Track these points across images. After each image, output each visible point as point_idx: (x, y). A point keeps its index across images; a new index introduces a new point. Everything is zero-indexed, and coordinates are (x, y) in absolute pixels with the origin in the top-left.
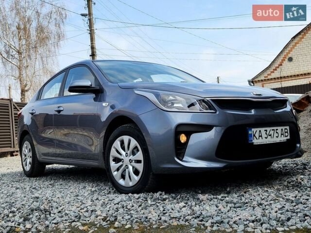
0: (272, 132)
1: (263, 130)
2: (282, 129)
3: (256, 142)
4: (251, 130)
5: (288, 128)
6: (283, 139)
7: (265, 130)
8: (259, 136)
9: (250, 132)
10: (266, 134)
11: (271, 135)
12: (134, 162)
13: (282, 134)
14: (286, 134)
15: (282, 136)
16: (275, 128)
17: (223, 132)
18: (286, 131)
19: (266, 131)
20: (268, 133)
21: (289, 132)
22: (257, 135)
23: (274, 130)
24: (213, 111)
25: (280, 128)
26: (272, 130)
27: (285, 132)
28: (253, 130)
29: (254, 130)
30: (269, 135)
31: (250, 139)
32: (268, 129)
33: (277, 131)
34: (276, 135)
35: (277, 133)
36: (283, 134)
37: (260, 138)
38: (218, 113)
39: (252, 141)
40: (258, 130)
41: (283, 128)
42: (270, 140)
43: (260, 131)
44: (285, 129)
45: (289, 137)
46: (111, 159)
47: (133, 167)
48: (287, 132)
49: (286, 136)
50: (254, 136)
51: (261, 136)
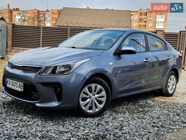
0: (14, 84)
2: (19, 84)
3: (8, 86)
5: (23, 84)
10: (12, 83)
11: (14, 85)
13: (19, 87)
14: (22, 88)
16: (16, 82)
27: (21, 86)
28: (7, 79)
32: (13, 81)
33: (17, 84)
34: (16, 86)
42: (13, 88)
43: (10, 81)
44: (21, 84)
48: (22, 87)
49: (21, 89)
50: (7, 82)
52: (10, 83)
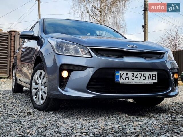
0: (139, 76)
1: (130, 73)
3: (122, 81)
5: (156, 74)
7: (132, 74)
8: (126, 78)
9: (117, 74)
10: (133, 76)
11: (138, 78)
13: (149, 78)
14: (154, 78)
16: (143, 73)
17: (94, 72)
18: (154, 76)
20: (135, 76)
21: (156, 77)
22: (124, 77)
23: (142, 74)
25: (147, 74)
26: (140, 74)
27: (153, 77)
28: (120, 72)
29: (122, 73)
30: (136, 78)
32: (136, 73)
33: (144, 75)
35: (144, 76)
36: (151, 78)
37: (127, 79)
38: (93, 58)
40: (125, 73)
41: (151, 73)
42: (136, 81)
43: (127, 74)
44: (153, 74)
45: (156, 81)
49: (153, 80)
50: (121, 77)
51: (128, 78)
52: (127, 77)
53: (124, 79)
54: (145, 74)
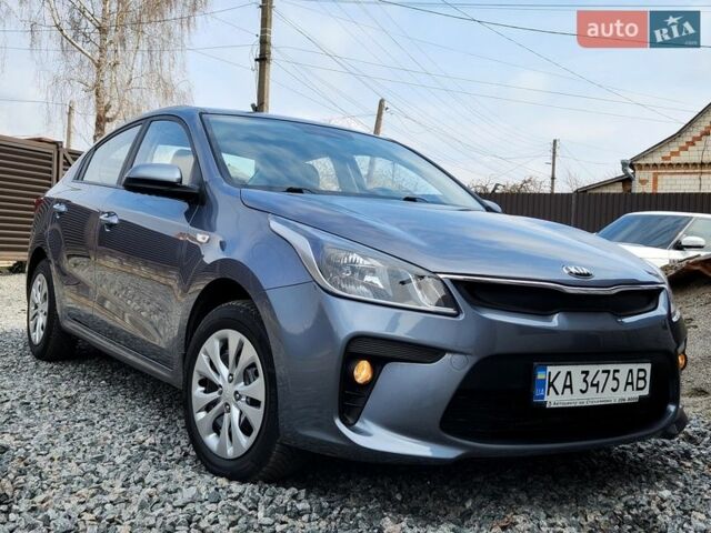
0: (601, 378)
1: (576, 370)
2: (631, 371)
3: (553, 400)
4: (545, 370)
5: (648, 367)
6: (630, 395)
7: (583, 372)
8: (565, 387)
9: (541, 376)
10: (585, 380)
11: (597, 385)
12: (244, 399)
13: (627, 384)
14: (641, 384)
15: (629, 387)
16: (611, 367)
17: (468, 368)
18: (642, 374)
19: (587, 373)
20: (589, 379)
21: (648, 379)
22: (559, 384)
23: (608, 372)
24: (451, 310)
25: (624, 368)
26: (604, 372)
27: (639, 379)
28: (549, 369)
29: (553, 370)
30: (593, 385)
31: (538, 392)
32: (592, 369)
33: (617, 375)
34: (613, 384)
35: (615, 378)
36: (632, 383)
37: (567, 391)
38: (462, 317)
39: (543, 397)
40: (564, 369)
41: (635, 367)
42: (593, 398)
43: (569, 373)
44: (640, 370)
45: (646, 392)
46: (196, 379)
47: (241, 413)
48: (644, 378)
49: (638, 389)
50: (551, 385)
51: (570, 387)
52: (568, 383)
53: (560, 390)
54: (618, 371)
